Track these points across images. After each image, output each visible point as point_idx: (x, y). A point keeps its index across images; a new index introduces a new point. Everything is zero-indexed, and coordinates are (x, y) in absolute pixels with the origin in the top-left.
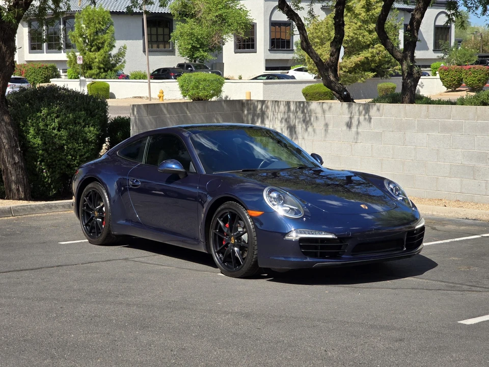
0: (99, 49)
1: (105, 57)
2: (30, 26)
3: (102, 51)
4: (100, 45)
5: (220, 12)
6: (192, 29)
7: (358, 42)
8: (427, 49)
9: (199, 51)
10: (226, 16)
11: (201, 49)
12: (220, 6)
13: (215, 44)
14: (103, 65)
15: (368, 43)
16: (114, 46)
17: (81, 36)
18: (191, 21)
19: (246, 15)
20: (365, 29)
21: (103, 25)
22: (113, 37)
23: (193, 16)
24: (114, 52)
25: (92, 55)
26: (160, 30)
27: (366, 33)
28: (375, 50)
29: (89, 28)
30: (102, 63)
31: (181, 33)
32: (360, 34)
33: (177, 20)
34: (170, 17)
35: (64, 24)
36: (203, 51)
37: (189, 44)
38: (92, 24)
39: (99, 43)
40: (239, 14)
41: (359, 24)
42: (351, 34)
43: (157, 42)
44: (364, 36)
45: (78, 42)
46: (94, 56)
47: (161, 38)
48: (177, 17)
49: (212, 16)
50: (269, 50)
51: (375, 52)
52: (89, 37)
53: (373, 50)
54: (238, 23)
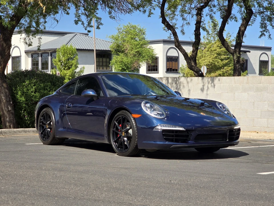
0: (69, 68)
1: (72, 73)
2: (32, 57)
3: (71, 69)
4: (70, 66)
5: (138, 50)
6: (122, 59)
7: (215, 65)
8: (255, 73)
9: (126, 71)
10: (141, 52)
11: (127, 70)
12: (138, 46)
13: (135, 67)
14: (71, 77)
15: (221, 66)
16: (78, 67)
17: (60, 61)
18: (122, 55)
19: (153, 52)
20: (219, 58)
21: (72, 55)
22: (77, 62)
23: (123, 52)
24: (78, 70)
25: (65, 72)
26: (104, 60)
27: (220, 61)
28: (224, 70)
29: (64, 57)
30: (71, 76)
31: (116, 61)
32: (216, 61)
33: (114, 54)
34: (110, 52)
35: (51, 56)
36: (128, 71)
37: (120, 67)
38: (66, 55)
39: (69, 65)
40: (149, 51)
41: (216, 55)
42: (211, 61)
43: (102, 66)
44: (218, 62)
45: (58, 65)
46: (66, 73)
47: (104, 64)
48: (114, 52)
49: (133, 52)
50: (166, 72)
51: (224, 71)
52: (64, 62)
53: (223, 70)
54: (148, 56)
